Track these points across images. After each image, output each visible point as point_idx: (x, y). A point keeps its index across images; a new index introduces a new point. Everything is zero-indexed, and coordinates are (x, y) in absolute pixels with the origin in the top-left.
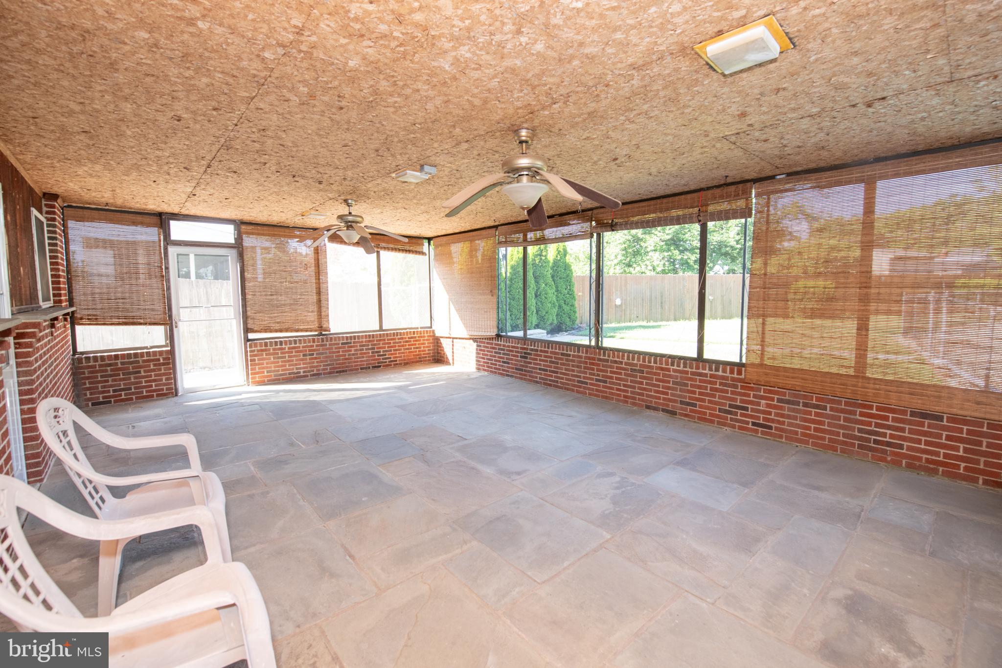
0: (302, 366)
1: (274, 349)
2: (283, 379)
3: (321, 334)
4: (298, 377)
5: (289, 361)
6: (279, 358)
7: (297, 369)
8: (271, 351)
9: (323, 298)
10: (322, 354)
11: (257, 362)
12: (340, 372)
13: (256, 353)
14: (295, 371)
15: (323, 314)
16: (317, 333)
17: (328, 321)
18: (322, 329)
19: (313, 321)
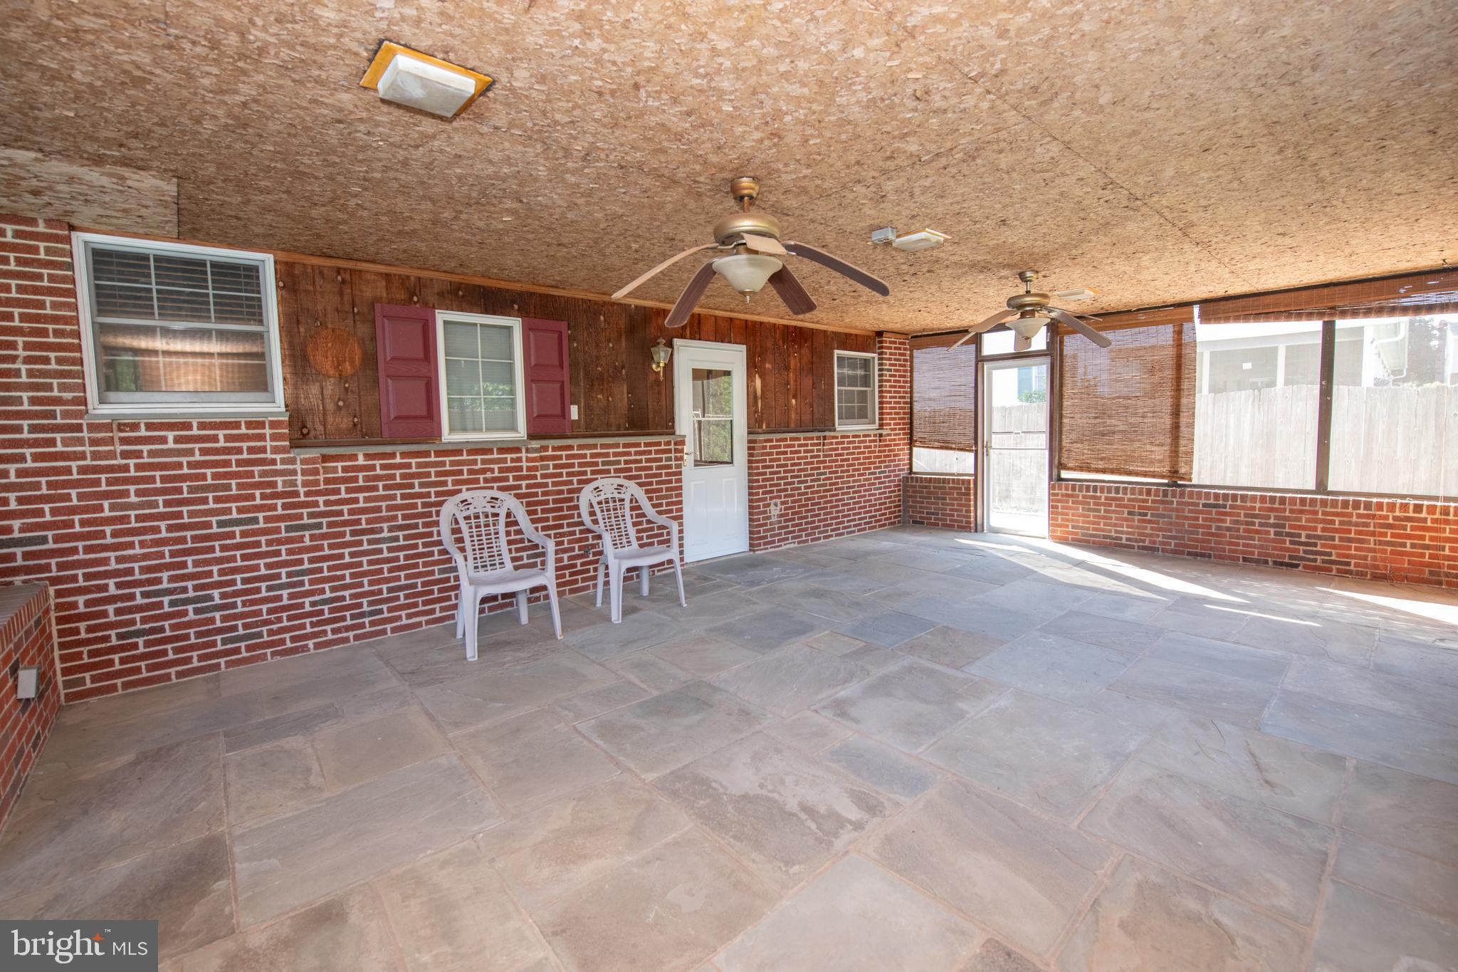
0: (1125, 529)
1: (1084, 497)
2: (1094, 543)
3: (1175, 485)
4: (1116, 545)
5: (1104, 518)
6: (1090, 510)
7: (1116, 532)
8: (1080, 498)
9: (1184, 420)
10: (1163, 516)
11: (1060, 510)
12: (1196, 555)
13: (1059, 497)
14: (1113, 534)
15: (1182, 449)
16: (1166, 481)
17: (1190, 463)
18: (1176, 476)
19: (1160, 461)
